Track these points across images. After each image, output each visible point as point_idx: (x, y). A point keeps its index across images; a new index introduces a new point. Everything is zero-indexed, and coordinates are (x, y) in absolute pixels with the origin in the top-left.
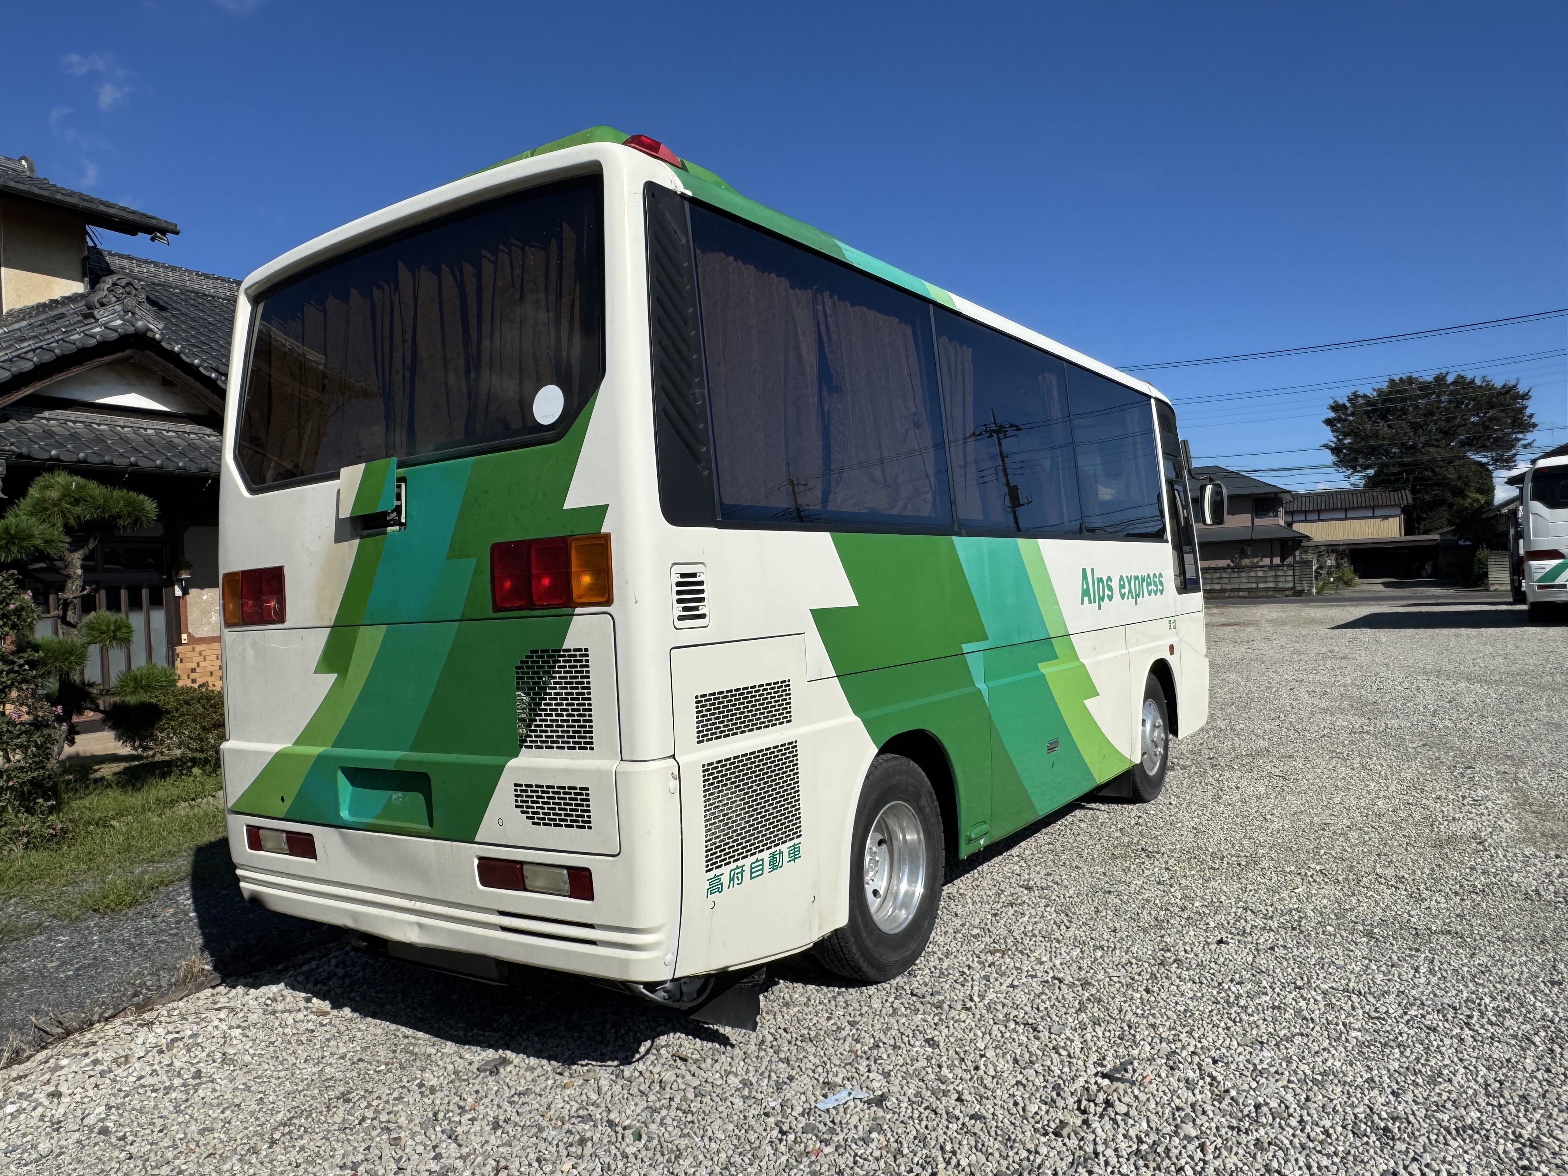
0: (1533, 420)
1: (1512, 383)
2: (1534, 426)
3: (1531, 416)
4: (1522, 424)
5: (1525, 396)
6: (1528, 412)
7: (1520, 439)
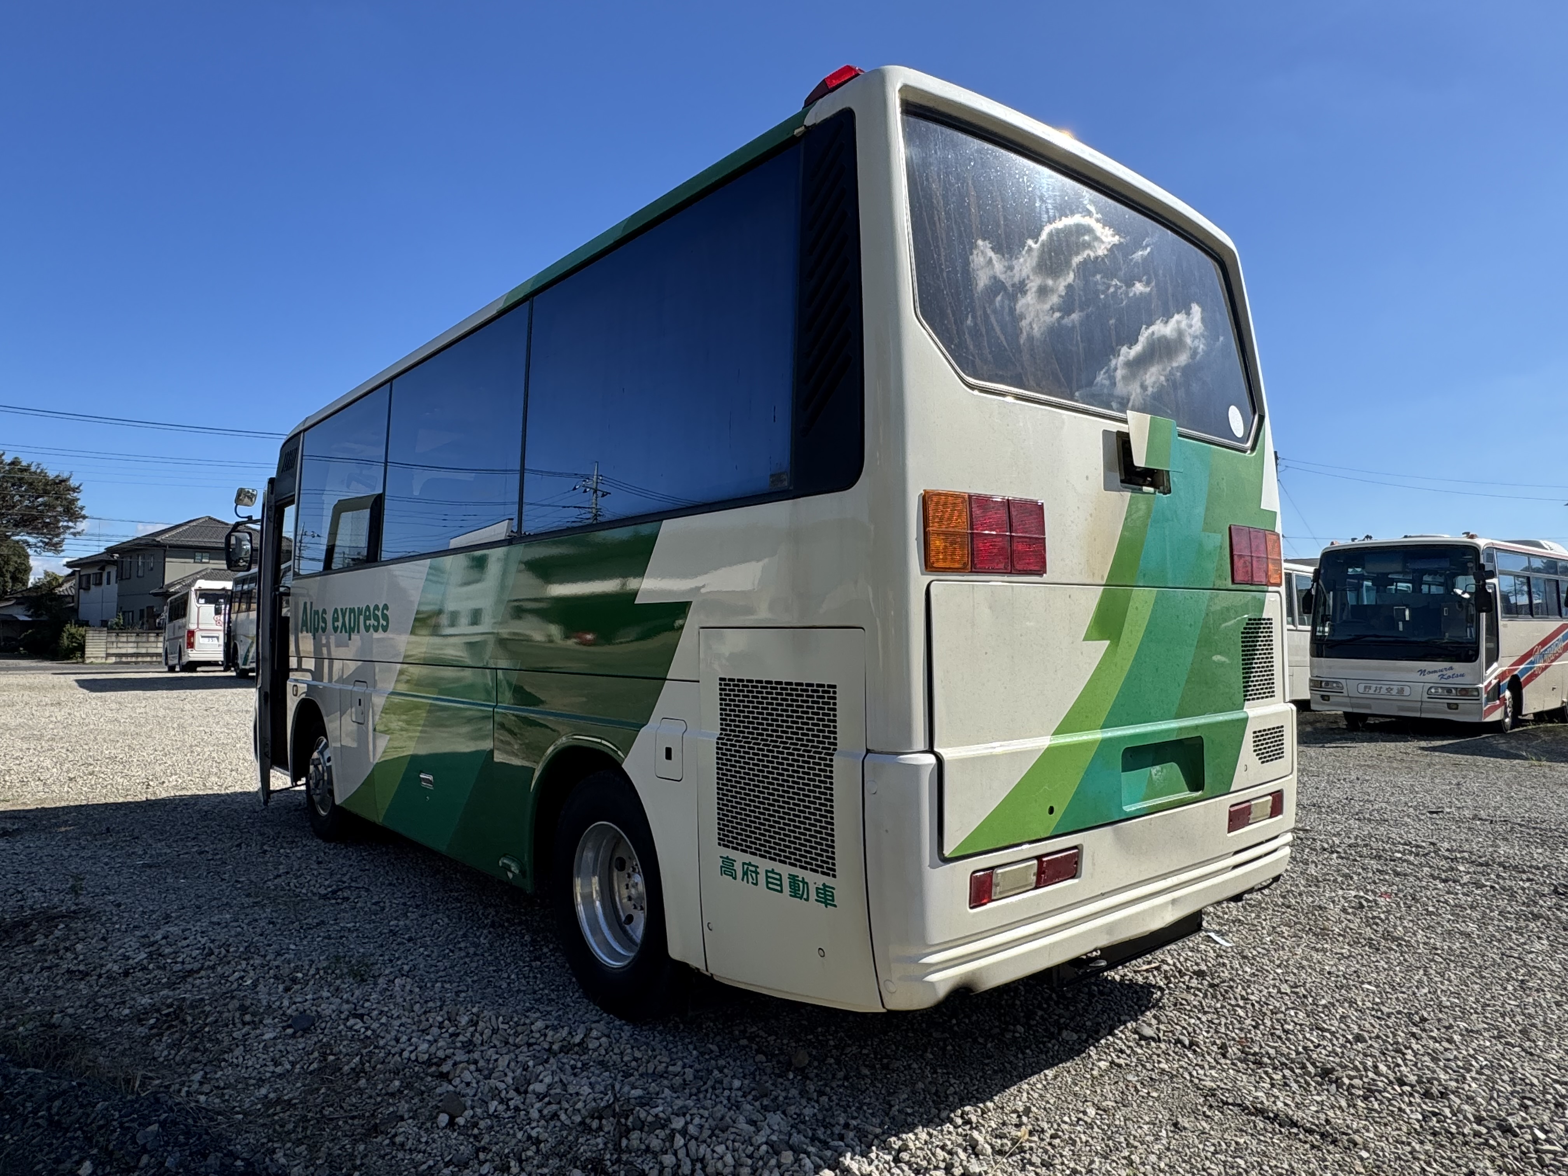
0: (83, 513)
1: (65, 475)
2: (84, 517)
3: (82, 508)
4: (72, 513)
5: (75, 490)
6: (79, 504)
7: (68, 528)
